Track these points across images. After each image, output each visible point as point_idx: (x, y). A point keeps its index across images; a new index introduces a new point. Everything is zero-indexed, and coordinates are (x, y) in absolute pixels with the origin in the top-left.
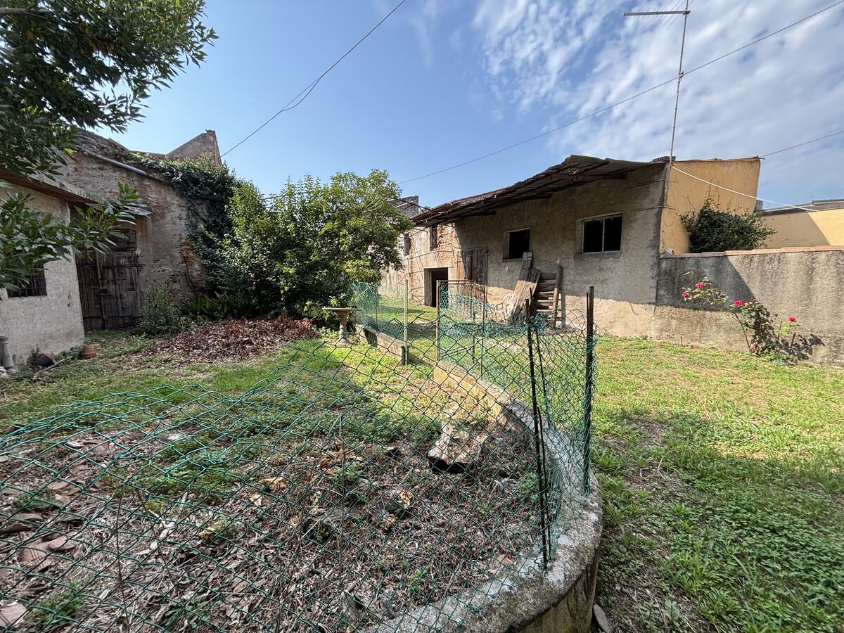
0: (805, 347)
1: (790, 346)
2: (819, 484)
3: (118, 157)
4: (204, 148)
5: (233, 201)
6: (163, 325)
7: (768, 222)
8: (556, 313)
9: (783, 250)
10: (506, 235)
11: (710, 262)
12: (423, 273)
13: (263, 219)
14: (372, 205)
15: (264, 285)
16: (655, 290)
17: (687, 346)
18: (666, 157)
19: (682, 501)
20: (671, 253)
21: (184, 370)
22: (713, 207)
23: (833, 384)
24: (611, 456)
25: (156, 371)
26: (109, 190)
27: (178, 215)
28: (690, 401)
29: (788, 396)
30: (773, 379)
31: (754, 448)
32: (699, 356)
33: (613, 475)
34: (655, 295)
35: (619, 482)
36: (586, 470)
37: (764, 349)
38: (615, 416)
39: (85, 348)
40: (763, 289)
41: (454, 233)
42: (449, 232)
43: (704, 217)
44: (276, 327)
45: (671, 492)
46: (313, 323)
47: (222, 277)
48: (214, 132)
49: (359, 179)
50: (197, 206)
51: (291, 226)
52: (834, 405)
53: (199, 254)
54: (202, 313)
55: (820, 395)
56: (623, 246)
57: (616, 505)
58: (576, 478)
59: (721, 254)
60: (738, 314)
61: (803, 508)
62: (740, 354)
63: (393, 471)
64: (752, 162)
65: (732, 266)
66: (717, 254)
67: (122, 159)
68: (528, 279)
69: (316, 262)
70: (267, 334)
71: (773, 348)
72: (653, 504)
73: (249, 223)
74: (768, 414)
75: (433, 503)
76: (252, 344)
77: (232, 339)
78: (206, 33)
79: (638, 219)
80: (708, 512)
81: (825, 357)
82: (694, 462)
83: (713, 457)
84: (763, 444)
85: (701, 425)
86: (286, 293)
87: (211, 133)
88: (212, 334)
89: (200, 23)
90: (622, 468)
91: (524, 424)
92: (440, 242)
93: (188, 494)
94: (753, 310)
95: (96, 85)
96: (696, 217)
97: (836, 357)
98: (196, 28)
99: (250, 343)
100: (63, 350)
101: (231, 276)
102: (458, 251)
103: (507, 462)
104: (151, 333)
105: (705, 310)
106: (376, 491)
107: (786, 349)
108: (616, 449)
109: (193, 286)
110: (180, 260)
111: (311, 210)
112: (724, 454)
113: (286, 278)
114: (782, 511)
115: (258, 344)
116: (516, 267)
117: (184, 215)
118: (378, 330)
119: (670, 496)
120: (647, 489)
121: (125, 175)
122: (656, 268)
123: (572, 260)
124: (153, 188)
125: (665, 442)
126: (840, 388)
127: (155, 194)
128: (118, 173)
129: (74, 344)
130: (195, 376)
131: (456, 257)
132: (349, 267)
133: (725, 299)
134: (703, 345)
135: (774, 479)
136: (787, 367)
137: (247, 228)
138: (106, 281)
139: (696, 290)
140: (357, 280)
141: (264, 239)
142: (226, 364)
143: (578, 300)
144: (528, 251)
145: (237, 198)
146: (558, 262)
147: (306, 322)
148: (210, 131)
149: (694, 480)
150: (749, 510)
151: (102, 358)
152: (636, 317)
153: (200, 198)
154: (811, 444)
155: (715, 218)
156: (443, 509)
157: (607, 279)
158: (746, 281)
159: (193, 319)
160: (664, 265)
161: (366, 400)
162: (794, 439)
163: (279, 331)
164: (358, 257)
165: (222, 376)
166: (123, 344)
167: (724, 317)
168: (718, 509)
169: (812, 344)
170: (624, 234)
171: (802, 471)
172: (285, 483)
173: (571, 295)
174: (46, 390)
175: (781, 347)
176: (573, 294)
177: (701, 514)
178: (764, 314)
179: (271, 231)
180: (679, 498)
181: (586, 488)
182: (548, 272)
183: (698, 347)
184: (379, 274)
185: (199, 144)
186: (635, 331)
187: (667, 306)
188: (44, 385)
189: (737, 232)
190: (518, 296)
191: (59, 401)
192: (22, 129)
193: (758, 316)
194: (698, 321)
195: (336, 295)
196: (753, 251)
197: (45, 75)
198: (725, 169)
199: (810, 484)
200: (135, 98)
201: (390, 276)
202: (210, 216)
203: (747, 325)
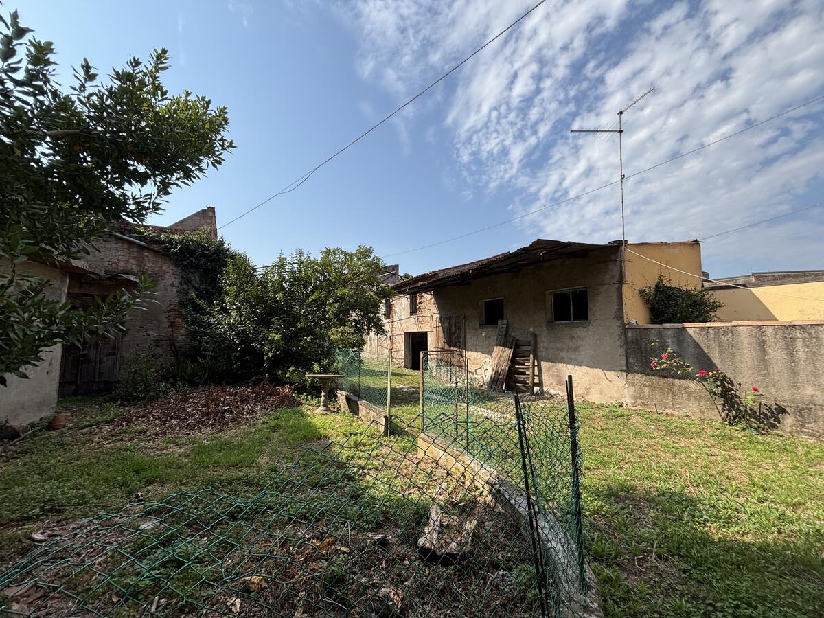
0: (773, 416)
1: (758, 414)
2: (814, 572)
3: (123, 230)
4: (203, 222)
5: (226, 271)
6: (141, 392)
7: (717, 296)
8: (534, 379)
9: (734, 323)
10: (482, 303)
11: (670, 332)
12: (403, 336)
13: (253, 288)
14: (358, 276)
15: (249, 351)
16: (624, 358)
17: (662, 413)
18: (619, 241)
19: (682, 595)
20: (634, 323)
21: (159, 442)
22: (665, 282)
23: (806, 455)
24: (603, 541)
25: (129, 444)
26: (108, 259)
27: (171, 282)
28: (673, 475)
29: (767, 469)
30: (749, 450)
31: (743, 530)
32: (675, 425)
33: (609, 565)
34: (625, 363)
35: (615, 574)
36: (582, 564)
37: (735, 418)
38: (602, 494)
39: (55, 419)
40: (723, 359)
41: (433, 300)
42: (428, 299)
43: (659, 291)
44: (258, 394)
45: (669, 585)
46: (294, 390)
47: (207, 343)
48: (214, 209)
49: (347, 254)
50: (190, 275)
51: (280, 295)
52: (810, 478)
53: (187, 321)
54: (182, 379)
55: (796, 467)
56: (591, 317)
57: (615, 601)
58: (573, 573)
59: (679, 325)
60: (705, 383)
61: (803, 602)
62: (714, 423)
63: (382, 564)
64: (693, 244)
65: (691, 336)
66: (676, 325)
67: (126, 232)
68: (504, 346)
69: (302, 329)
70: (248, 402)
71: (743, 417)
72: (653, 601)
73: (239, 291)
74: (750, 490)
75: (425, 603)
76: (232, 412)
77: (212, 407)
78: (226, 144)
79: (601, 292)
80: (709, 608)
81: (792, 426)
82: (687, 549)
83: (705, 541)
84: (751, 525)
85: (689, 503)
86: (269, 359)
87: (212, 210)
88: (192, 402)
89: (222, 137)
90: (616, 556)
91: (513, 506)
92: (419, 308)
93: (159, 599)
94: (718, 379)
95: (126, 186)
96: (653, 291)
97: (803, 427)
98: (219, 140)
99: (230, 412)
100: (31, 421)
101: (216, 342)
102: (436, 316)
103: (499, 551)
104: (127, 400)
105: (674, 378)
106: (365, 590)
107: (756, 419)
108: (607, 533)
109: (176, 350)
110: (167, 325)
111: (300, 280)
112: (716, 537)
113: (270, 344)
114: (783, 606)
115: (238, 413)
116: (492, 333)
117: (176, 284)
118: (359, 397)
119: (669, 589)
120: (646, 582)
121: (126, 246)
122: (623, 337)
123: (545, 329)
124: (151, 258)
125: (655, 524)
126: (813, 460)
127: (151, 263)
128: (120, 244)
129: (43, 414)
130: (171, 450)
131: (435, 322)
132: (334, 334)
133: (690, 369)
134: (676, 413)
135: (768, 567)
136: (759, 437)
137: (236, 297)
138: (88, 345)
139: (663, 360)
140: (341, 346)
141: (252, 306)
142: (203, 436)
143: (553, 366)
144: (502, 318)
145: (230, 268)
146: (531, 329)
147: (287, 389)
148: (210, 207)
149: (691, 570)
150: (749, 605)
151: (71, 429)
152: (610, 384)
153: (193, 267)
154: (796, 524)
155: (670, 293)
156: (435, 611)
157: (579, 347)
158: (706, 352)
159: (173, 385)
160: (630, 335)
161: (350, 478)
162: (780, 519)
163: (259, 398)
164: (343, 323)
165: (200, 450)
166: (95, 412)
167: (693, 386)
168: (718, 604)
169: (779, 413)
170: (590, 306)
171: (794, 557)
172: (266, 581)
173: (546, 361)
174: (10, 468)
175: (751, 417)
176: (548, 360)
177: (702, 611)
178: (729, 383)
179: (260, 299)
180: (678, 592)
181: (585, 587)
182: (522, 339)
183: (673, 415)
184: (363, 340)
185: (198, 218)
186: (611, 397)
187: (637, 373)
188: (8, 461)
189: (691, 305)
190: (496, 361)
191: (23, 482)
192: (56, 226)
193: (723, 385)
194: (669, 389)
195: (319, 361)
196: (708, 324)
197: (84, 179)
198: (671, 250)
199: (805, 571)
200: (158, 195)
201: (371, 338)
202: (202, 284)
203: (715, 394)
